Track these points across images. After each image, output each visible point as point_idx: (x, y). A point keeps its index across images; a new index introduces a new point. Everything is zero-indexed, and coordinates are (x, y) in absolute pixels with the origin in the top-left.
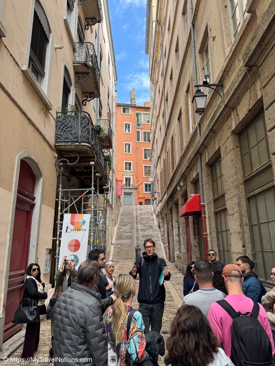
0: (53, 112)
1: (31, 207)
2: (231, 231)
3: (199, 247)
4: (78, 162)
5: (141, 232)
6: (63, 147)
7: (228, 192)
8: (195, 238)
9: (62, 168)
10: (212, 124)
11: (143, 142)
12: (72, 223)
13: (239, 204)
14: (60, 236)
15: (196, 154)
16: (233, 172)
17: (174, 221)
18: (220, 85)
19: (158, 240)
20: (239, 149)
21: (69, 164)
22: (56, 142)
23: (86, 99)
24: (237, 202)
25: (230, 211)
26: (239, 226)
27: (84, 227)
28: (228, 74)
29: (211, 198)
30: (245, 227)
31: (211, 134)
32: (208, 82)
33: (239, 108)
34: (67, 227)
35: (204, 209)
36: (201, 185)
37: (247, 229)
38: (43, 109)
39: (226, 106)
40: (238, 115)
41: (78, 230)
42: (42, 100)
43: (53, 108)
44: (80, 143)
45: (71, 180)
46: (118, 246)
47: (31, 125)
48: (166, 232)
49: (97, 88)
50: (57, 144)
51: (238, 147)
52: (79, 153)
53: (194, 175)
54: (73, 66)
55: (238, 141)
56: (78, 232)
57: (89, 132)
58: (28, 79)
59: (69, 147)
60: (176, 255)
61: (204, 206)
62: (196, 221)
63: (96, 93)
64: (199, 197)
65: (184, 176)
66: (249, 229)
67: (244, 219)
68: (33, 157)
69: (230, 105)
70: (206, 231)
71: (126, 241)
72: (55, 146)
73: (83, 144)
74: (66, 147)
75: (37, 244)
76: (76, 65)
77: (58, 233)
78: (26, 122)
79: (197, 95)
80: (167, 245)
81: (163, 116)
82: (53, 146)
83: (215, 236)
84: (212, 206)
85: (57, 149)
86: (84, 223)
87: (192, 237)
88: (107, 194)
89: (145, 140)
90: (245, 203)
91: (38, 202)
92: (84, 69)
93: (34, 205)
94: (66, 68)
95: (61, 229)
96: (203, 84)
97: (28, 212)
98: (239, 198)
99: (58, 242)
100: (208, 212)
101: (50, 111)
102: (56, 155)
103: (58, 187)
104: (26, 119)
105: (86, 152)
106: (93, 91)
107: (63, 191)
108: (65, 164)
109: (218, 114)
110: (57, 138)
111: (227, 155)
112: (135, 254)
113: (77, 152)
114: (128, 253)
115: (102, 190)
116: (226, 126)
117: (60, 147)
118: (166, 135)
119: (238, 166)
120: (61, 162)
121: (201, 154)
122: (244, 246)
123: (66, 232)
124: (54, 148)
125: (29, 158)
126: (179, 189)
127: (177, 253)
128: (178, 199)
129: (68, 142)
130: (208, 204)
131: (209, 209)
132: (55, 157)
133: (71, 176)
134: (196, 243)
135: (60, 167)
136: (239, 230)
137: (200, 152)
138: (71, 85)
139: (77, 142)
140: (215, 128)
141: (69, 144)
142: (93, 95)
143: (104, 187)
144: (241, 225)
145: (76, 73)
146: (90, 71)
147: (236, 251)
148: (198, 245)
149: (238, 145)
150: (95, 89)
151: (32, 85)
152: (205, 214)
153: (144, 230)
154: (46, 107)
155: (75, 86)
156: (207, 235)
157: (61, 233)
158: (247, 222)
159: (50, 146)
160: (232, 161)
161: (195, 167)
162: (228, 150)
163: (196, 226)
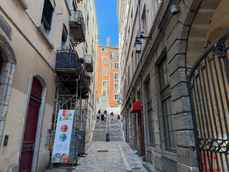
0: (55, 50)
1: (39, 104)
2: (154, 121)
3: (141, 131)
4: (69, 79)
5: (110, 124)
6: (60, 70)
7: (153, 98)
8: (139, 126)
9: (59, 82)
10: (146, 59)
11: (114, 68)
12: (64, 115)
13: (157, 105)
14: (56, 122)
15: (139, 76)
16: (155, 86)
17: (129, 117)
18: (150, 37)
19: (120, 129)
20: (158, 73)
21: (63, 80)
22: (56, 67)
23: (77, 43)
24: (156, 104)
25: (154, 109)
26: (157, 117)
27: (70, 118)
28: (153, 31)
29: (146, 102)
30: (160, 117)
31: (145, 65)
32: (143, 35)
33: (158, 50)
34: (61, 117)
35: (143, 108)
36: (141, 94)
37: (161, 119)
38: (48, 48)
39: (152, 49)
40: (157, 55)
41: (67, 119)
42: (48, 43)
43: (55, 48)
44: (70, 68)
45: (65, 90)
46: (96, 133)
47: (41, 57)
48: (125, 124)
49: (84, 37)
50: (56, 69)
51: (158, 72)
52: (70, 74)
53: (138, 89)
54: (69, 24)
55: (158, 69)
56: (67, 120)
57: (76, 62)
58: (40, 32)
59: (63, 70)
60: (130, 138)
61: (143, 106)
62: (139, 116)
63: (83, 39)
64: (140, 101)
65: (133, 89)
66: (163, 119)
67: (160, 113)
68: (41, 75)
69: (154, 49)
70: (143, 121)
71: (101, 130)
72: (55, 69)
73: (72, 69)
74: (62, 70)
75: (42, 126)
76: (71, 23)
77: (55, 121)
78: (38, 55)
79: (137, 43)
80: (126, 132)
81: (125, 54)
82: (54, 70)
83: (148, 124)
84: (147, 106)
85: (56, 71)
86: (71, 115)
87: (137, 125)
88: (88, 99)
89: (115, 68)
90: (161, 104)
91: (43, 101)
92: (76, 26)
93: (41, 103)
94: (64, 25)
95: (57, 119)
96: (141, 37)
97: (37, 107)
98: (158, 101)
99: (55, 126)
100: (144, 110)
101: (53, 50)
102: (56, 75)
103: (56, 94)
104: (38, 54)
105: (74, 74)
106: (80, 38)
107: (60, 96)
108: (61, 80)
109: (148, 54)
110: (57, 65)
111: (152, 77)
112: (106, 137)
113: (69, 73)
114: (101, 137)
115: (85, 97)
116: (152, 61)
117: (58, 70)
118: (126, 65)
119: (157, 83)
120: (59, 79)
121: (141, 77)
122: (159, 129)
123: (60, 120)
124: (55, 70)
125: (39, 76)
126: (131, 97)
127: (130, 136)
128: (131, 103)
129: (63, 67)
130: (144, 105)
131: (145, 108)
132: (55, 76)
133: (65, 88)
134: (139, 129)
135: (58, 81)
136: (157, 119)
137: (141, 75)
138: (67, 34)
139: (68, 67)
140: (147, 62)
141: (63, 69)
142: (81, 40)
143: (86, 95)
144: (159, 117)
145: (71, 28)
146: (79, 26)
147: (156, 132)
148: (140, 131)
149: (158, 71)
150: (82, 37)
151: (42, 35)
152: (143, 111)
153: (113, 123)
154: (50, 47)
155: (70, 35)
156: (144, 124)
157: (57, 121)
158: (162, 115)
159: (52, 69)
160: (154, 81)
161: (139, 84)
162: (153, 74)
163: (139, 119)
